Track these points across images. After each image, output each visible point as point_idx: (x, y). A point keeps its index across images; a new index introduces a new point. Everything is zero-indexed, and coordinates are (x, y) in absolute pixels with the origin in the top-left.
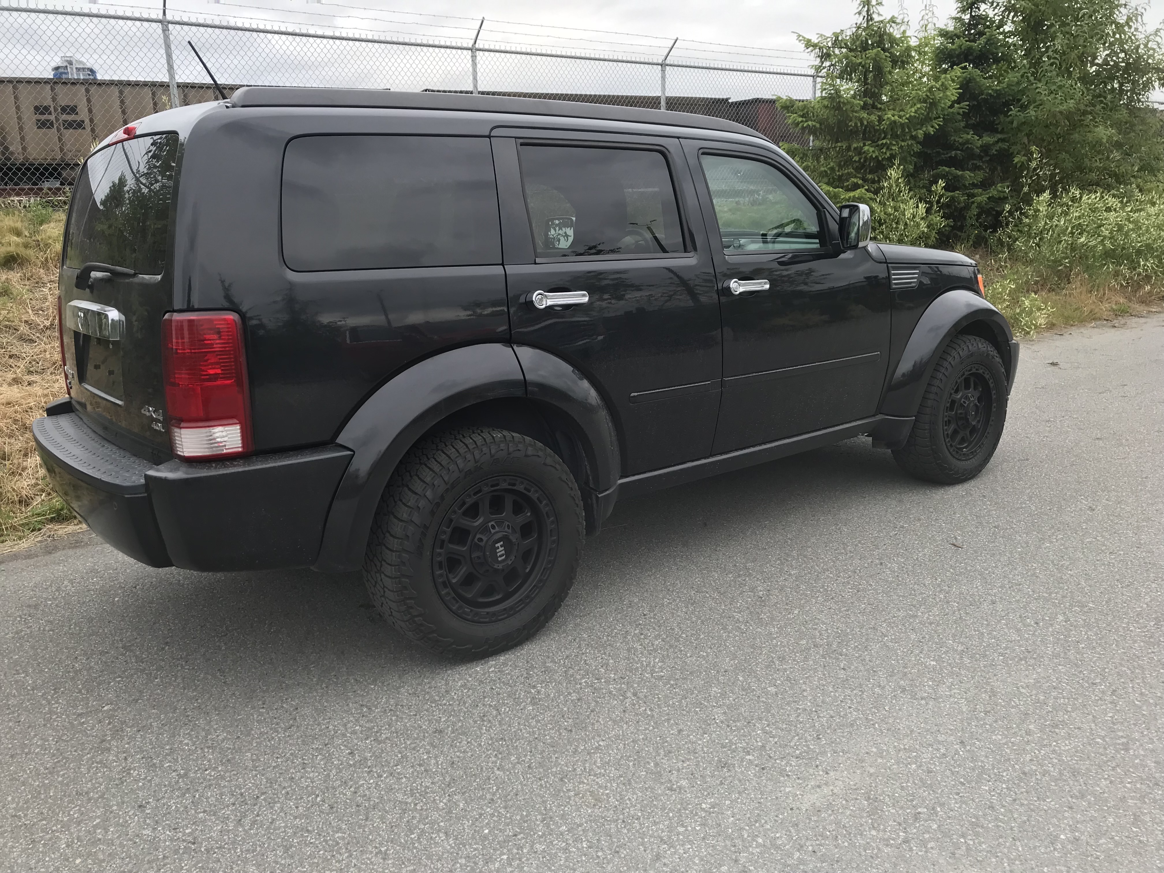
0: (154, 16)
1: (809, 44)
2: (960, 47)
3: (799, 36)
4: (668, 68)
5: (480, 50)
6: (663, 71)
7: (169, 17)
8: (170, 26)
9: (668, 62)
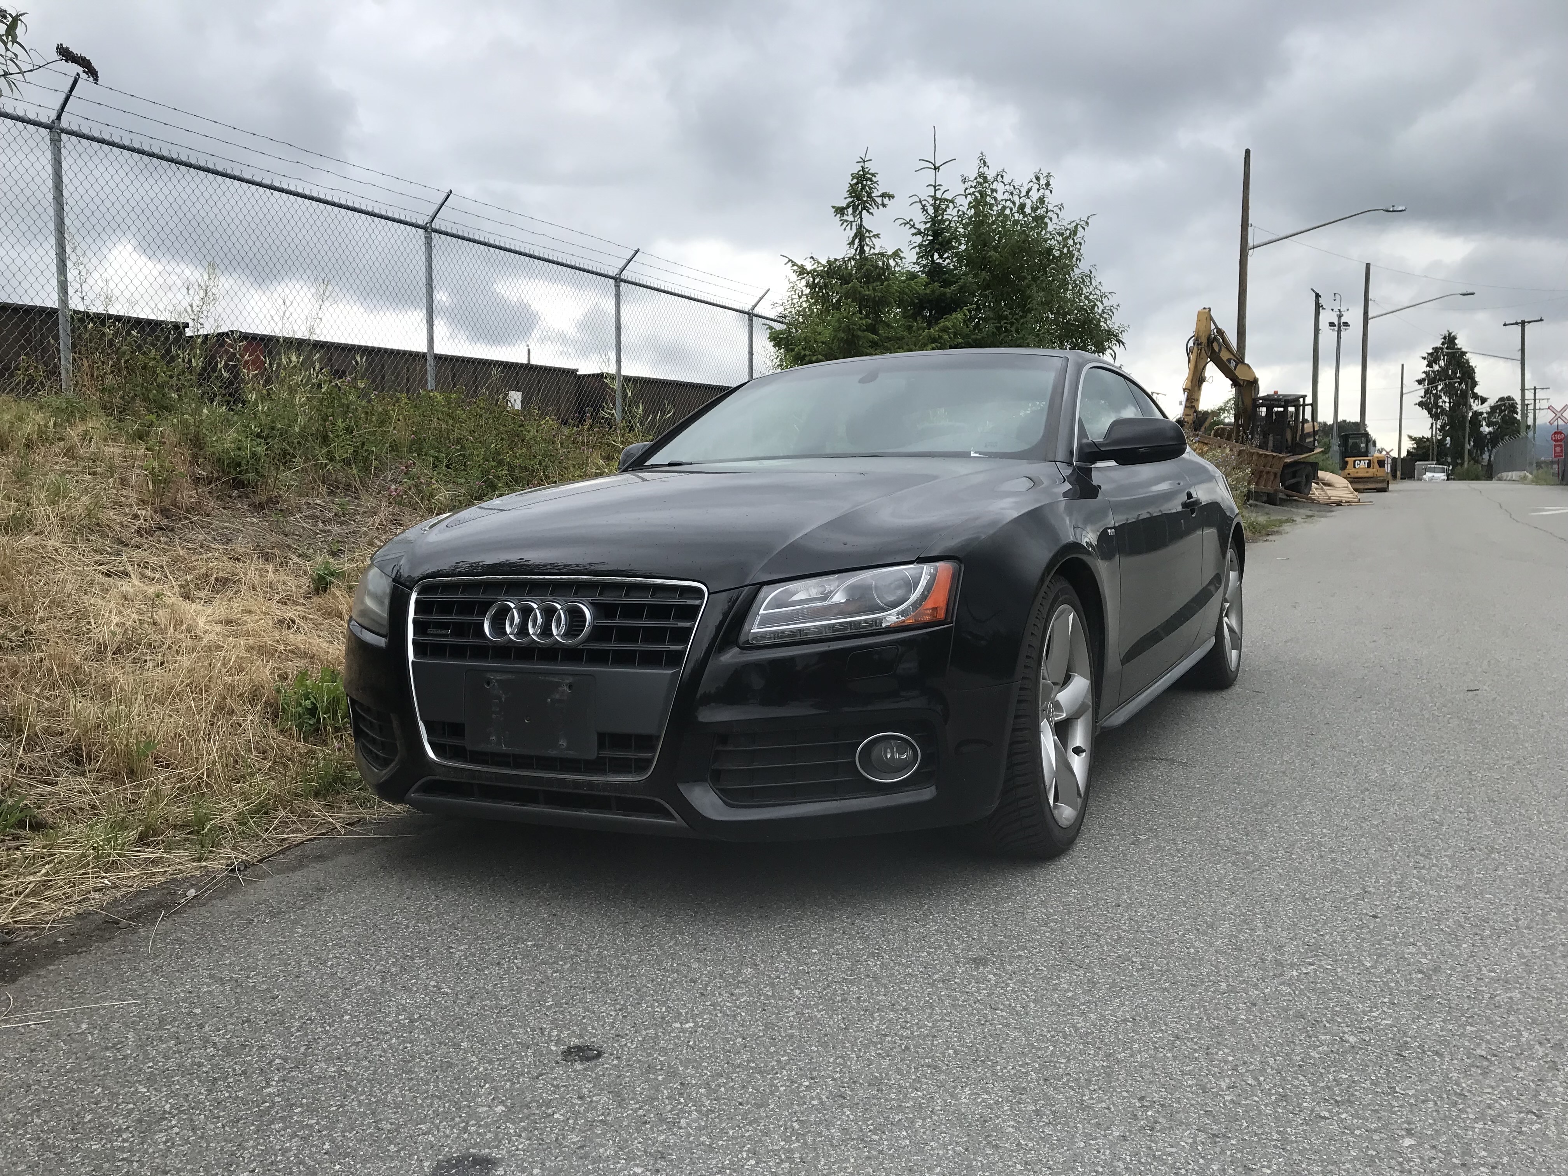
0: (44, 119)
1: (802, 271)
2: (933, 291)
3: (790, 260)
4: (622, 284)
5: (436, 231)
6: (618, 287)
7: (64, 124)
8: (64, 136)
9: (622, 277)
